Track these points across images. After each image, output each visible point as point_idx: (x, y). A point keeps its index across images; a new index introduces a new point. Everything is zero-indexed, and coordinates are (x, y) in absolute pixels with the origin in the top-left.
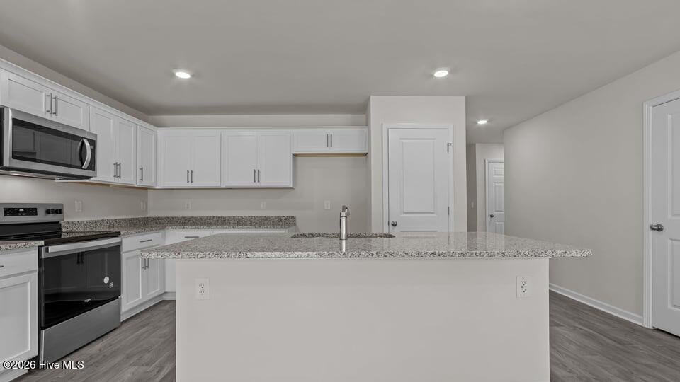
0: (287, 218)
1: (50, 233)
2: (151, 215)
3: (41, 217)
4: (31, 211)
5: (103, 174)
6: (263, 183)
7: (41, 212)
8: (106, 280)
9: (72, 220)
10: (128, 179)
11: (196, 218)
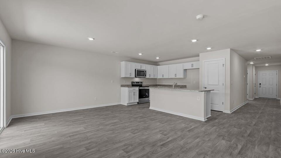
0: (184, 86)
1: (141, 86)
3: (140, 84)
4: (139, 83)
5: (147, 77)
6: (177, 77)
7: (140, 83)
8: (147, 94)
9: (144, 84)
10: (152, 77)
11: (169, 85)
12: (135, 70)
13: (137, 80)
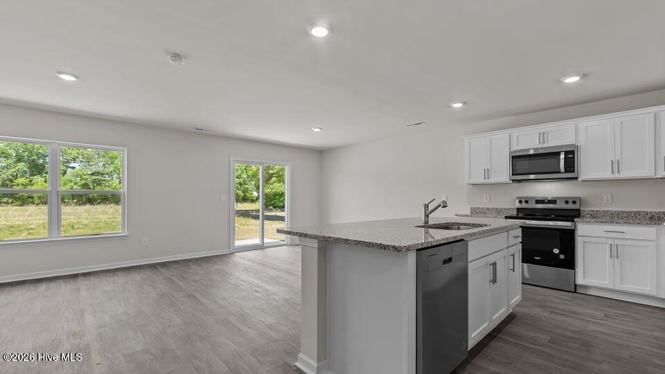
7: (561, 202)
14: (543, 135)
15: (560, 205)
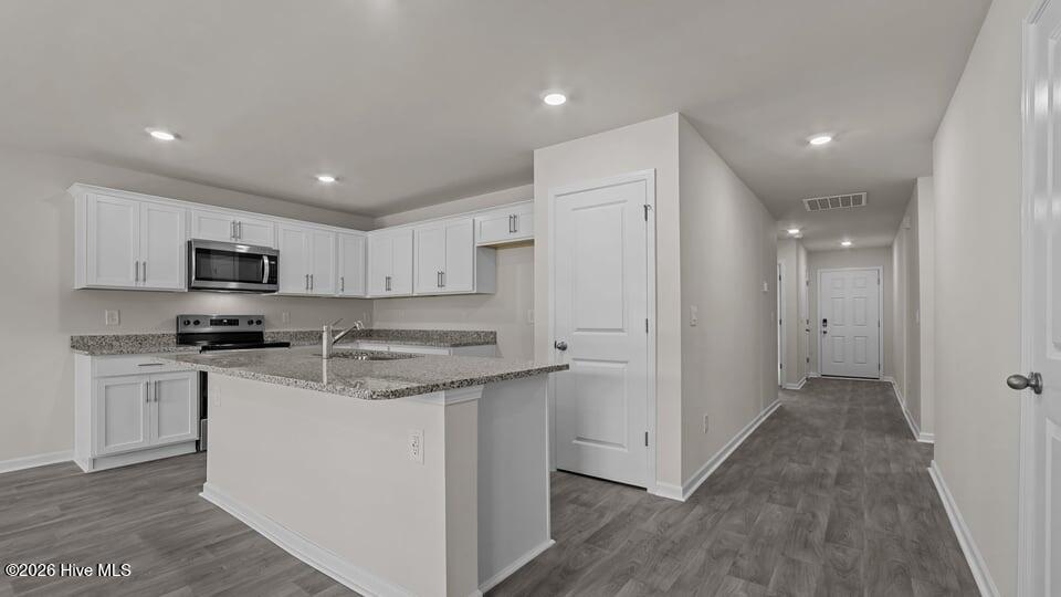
0: (486, 334)
2: (376, 327)
3: (241, 327)
4: (234, 322)
5: (289, 283)
7: (243, 322)
9: (285, 330)
10: (324, 290)
12: (189, 243)
13: (222, 304)
14: (237, 226)
15: (243, 327)
